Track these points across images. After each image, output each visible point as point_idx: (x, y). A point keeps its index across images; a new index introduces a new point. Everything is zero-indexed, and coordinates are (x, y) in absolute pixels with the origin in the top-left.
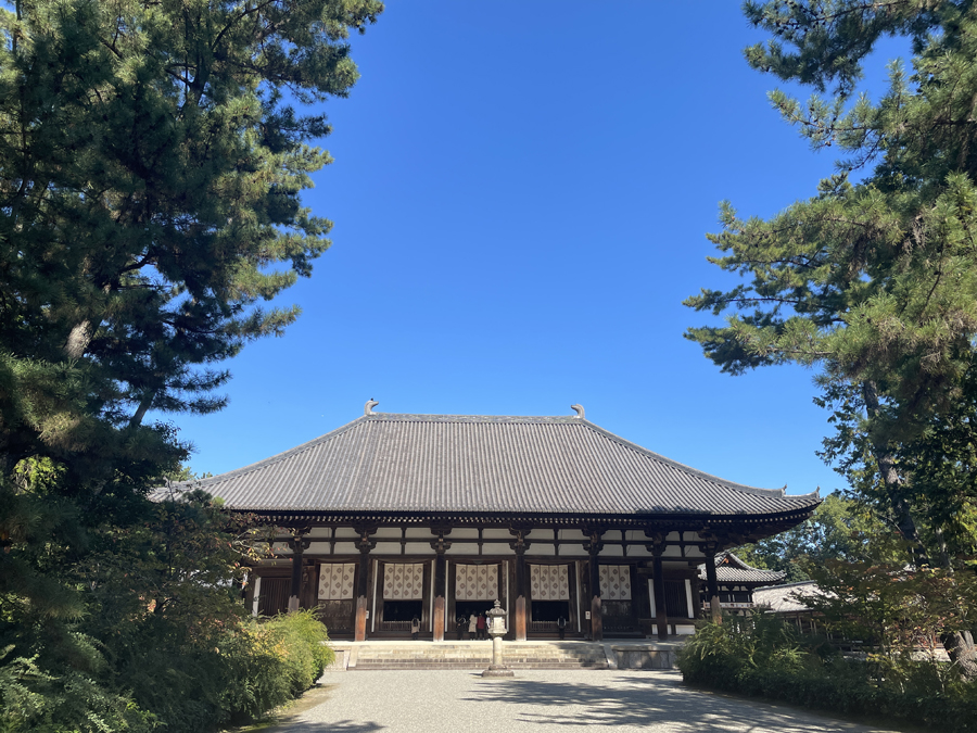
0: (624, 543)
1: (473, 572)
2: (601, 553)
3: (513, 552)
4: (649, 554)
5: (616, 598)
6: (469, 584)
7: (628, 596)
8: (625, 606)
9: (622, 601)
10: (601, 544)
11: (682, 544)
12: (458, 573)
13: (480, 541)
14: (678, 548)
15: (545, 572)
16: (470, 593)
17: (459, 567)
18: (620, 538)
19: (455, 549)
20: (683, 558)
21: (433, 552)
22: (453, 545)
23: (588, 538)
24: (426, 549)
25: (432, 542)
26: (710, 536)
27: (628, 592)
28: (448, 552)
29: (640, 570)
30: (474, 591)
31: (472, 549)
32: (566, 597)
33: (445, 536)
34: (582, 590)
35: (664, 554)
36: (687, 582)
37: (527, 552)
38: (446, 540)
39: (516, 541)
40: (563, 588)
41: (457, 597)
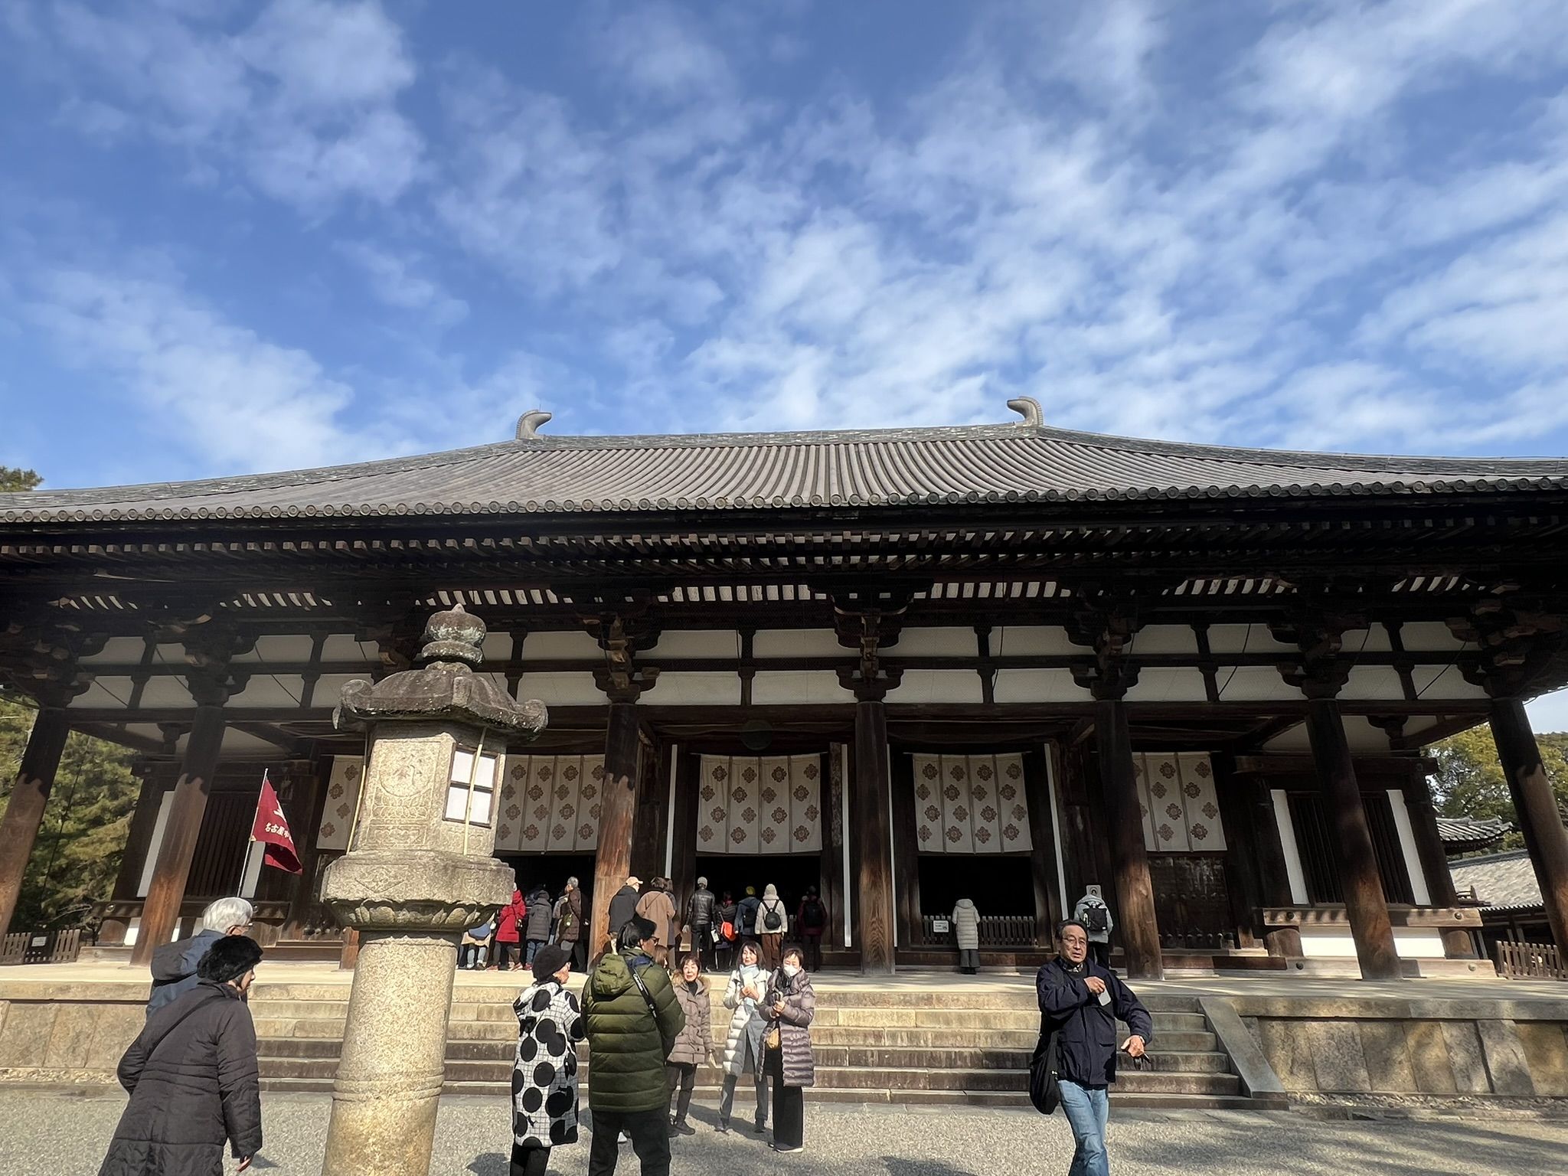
0: (1207, 662)
1: (749, 776)
2: (1133, 695)
3: (847, 696)
4: (1293, 693)
5: (1178, 843)
6: (737, 809)
7: (1215, 840)
8: (1205, 870)
9: (1195, 856)
10: (1130, 668)
11: (1403, 661)
12: (706, 780)
13: (747, 666)
14: (1389, 672)
15: (958, 773)
16: (739, 835)
17: (709, 763)
18: (1192, 647)
19: (669, 690)
20: (1412, 704)
21: (601, 698)
22: (664, 679)
23: (1089, 650)
24: (580, 691)
25: (600, 670)
27: (1214, 828)
28: (647, 698)
29: (1245, 763)
30: (751, 829)
31: (723, 690)
32: (1022, 843)
33: (642, 654)
34: (1069, 823)
35: (1346, 692)
36: (1396, 798)
37: (893, 696)
38: (640, 665)
39: (852, 663)
40: (1008, 818)
41: (702, 846)
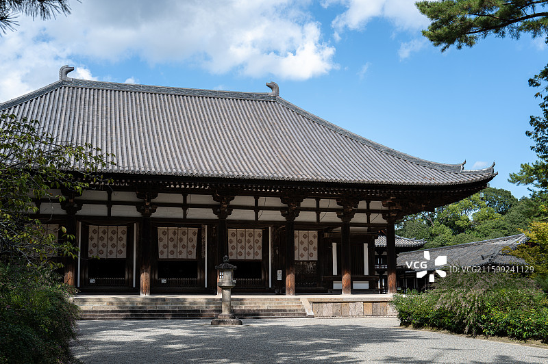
0: (318, 210)
1: (174, 233)
2: (297, 219)
3: (215, 217)
4: (339, 220)
5: (305, 258)
6: (171, 244)
7: (315, 258)
8: (312, 266)
9: (308, 262)
10: (297, 211)
11: (368, 212)
12: (160, 235)
13: (185, 206)
14: (364, 215)
15: (242, 235)
16: (172, 253)
17: (161, 230)
18: (315, 206)
19: (160, 213)
20: (368, 224)
21: (138, 214)
22: (159, 209)
23: (286, 205)
24: (132, 212)
25: (139, 206)
26: (395, 205)
27: (315, 253)
28: (153, 215)
29: (326, 235)
30: (175, 251)
31: (177, 213)
32: (259, 257)
33: (152, 201)
34: (274, 252)
35: (353, 220)
36: (366, 245)
37: (229, 217)
38: (152, 204)
39: (219, 206)
40: (257, 250)
41: (160, 256)
